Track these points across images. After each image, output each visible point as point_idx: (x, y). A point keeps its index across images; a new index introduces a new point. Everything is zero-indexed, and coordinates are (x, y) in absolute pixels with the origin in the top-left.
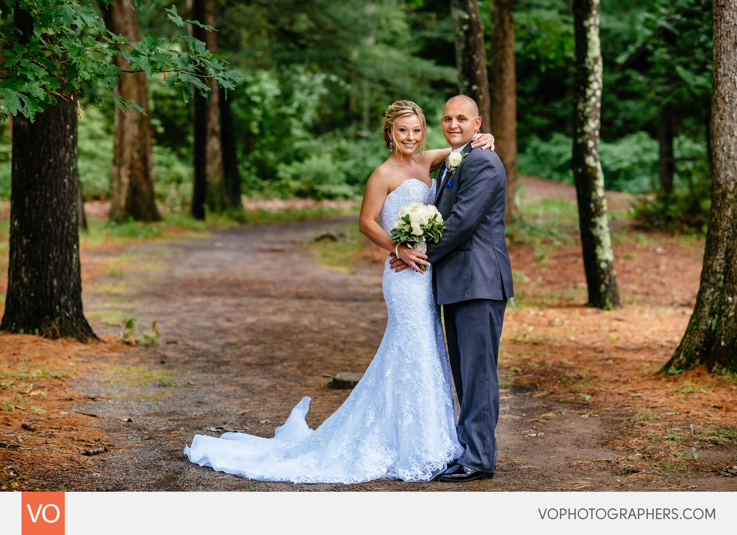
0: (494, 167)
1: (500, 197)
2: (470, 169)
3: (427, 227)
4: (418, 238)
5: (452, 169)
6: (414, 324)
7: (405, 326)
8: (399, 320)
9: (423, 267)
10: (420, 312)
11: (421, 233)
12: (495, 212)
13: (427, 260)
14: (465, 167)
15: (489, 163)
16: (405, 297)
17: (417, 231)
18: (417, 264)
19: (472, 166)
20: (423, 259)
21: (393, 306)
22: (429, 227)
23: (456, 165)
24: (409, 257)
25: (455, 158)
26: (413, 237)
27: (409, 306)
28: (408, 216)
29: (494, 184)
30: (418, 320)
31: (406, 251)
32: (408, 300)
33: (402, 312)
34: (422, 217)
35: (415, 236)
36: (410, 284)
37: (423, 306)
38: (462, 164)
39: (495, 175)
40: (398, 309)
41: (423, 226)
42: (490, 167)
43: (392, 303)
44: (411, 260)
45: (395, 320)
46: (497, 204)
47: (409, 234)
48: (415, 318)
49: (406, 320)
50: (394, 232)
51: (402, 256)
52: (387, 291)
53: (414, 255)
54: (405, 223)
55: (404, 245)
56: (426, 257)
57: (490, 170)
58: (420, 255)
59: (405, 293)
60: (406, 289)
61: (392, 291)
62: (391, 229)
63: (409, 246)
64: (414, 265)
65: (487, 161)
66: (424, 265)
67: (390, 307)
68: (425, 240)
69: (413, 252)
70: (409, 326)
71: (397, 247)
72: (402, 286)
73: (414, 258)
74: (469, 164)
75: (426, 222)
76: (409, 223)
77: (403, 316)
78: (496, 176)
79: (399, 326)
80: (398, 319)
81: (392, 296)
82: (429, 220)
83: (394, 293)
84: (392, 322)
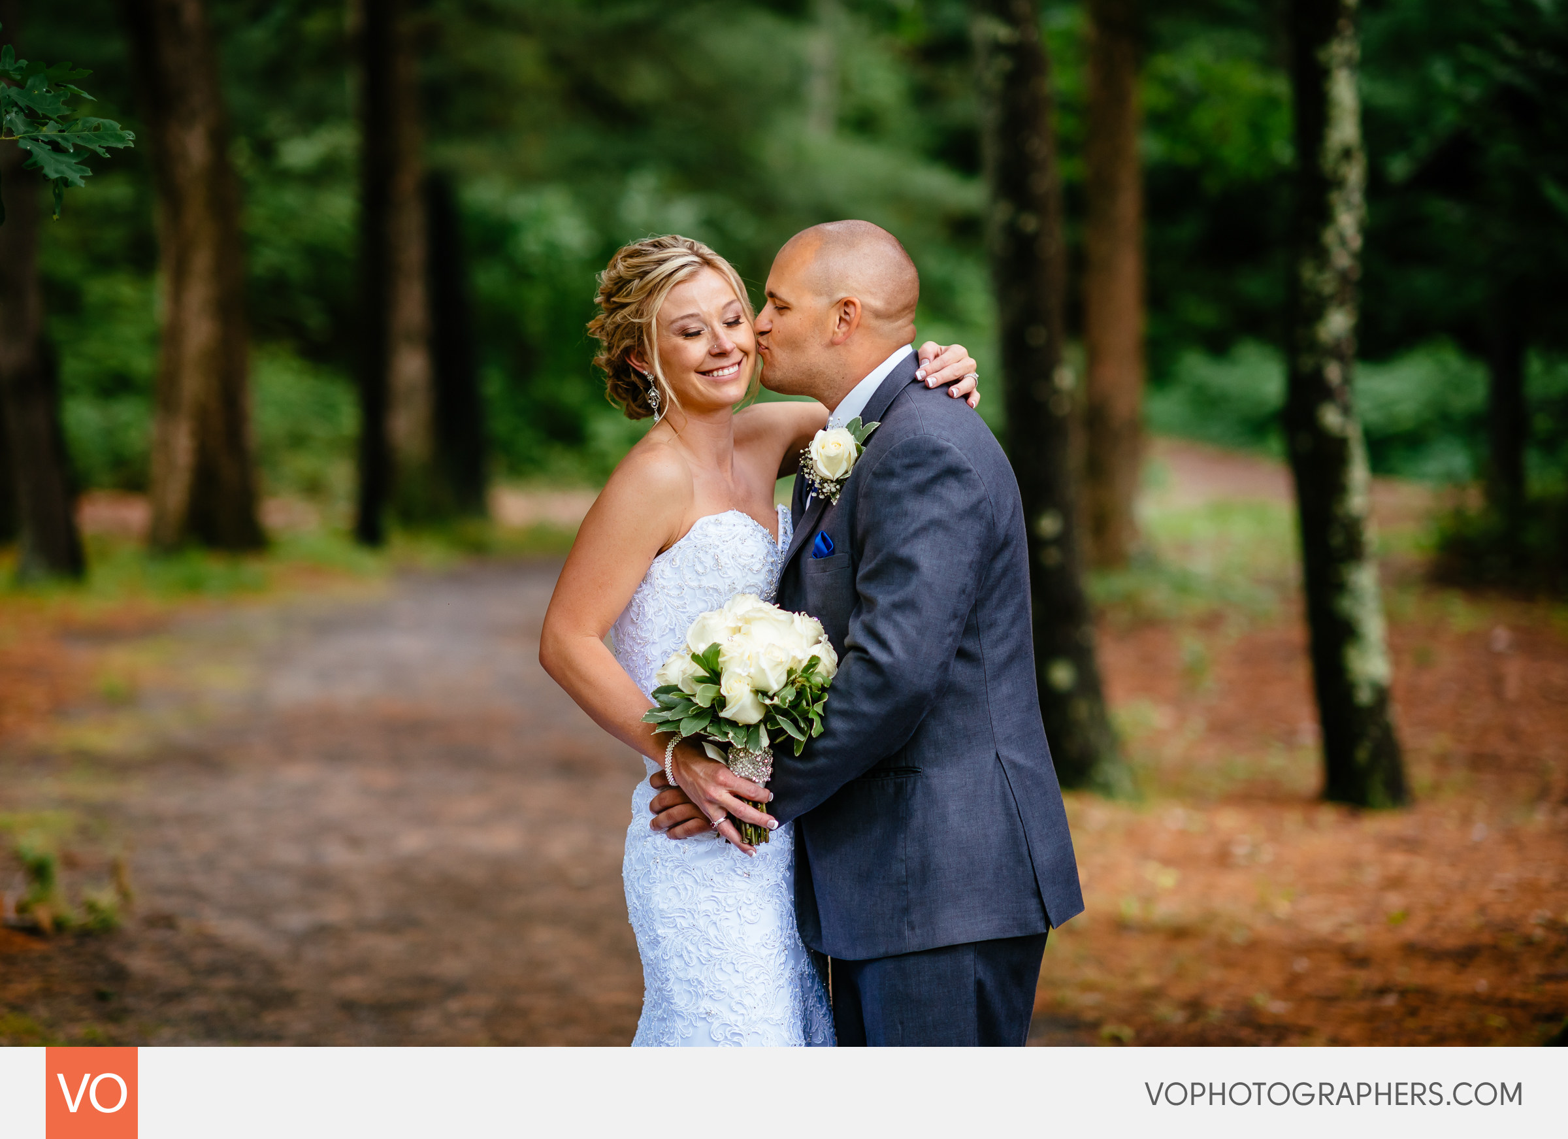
0: (969, 471)
1: (1005, 571)
2: (881, 485)
3: (776, 701)
4: (742, 733)
5: (829, 488)
6: (733, 1018)
7: (700, 1024)
8: (681, 1001)
9: (750, 830)
10: (752, 974)
11: (754, 716)
12: (992, 625)
13: (771, 809)
14: (867, 479)
15: (949, 459)
16: (702, 922)
17: (742, 708)
18: (731, 817)
19: (890, 474)
20: (755, 804)
21: (659, 952)
22: (783, 700)
23: (838, 475)
24: (705, 792)
25: (832, 451)
26: (727, 729)
27: (715, 952)
28: (715, 651)
29: (972, 531)
30: (748, 1001)
31: (699, 768)
32: (712, 932)
33: (692, 973)
34: (765, 665)
35: (733, 724)
36: (717, 878)
37: (764, 952)
38: (859, 467)
39: (974, 497)
40: (677, 962)
41: (764, 694)
42: (954, 472)
43: (655, 942)
44: (712, 801)
45: (668, 1000)
46: (996, 595)
47: (714, 711)
48: (736, 995)
49: (705, 1004)
50: (663, 697)
51: (686, 782)
52: (639, 897)
53: (725, 785)
54: (701, 672)
55: (694, 746)
56: (767, 796)
57: (952, 483)
58: (746, 788)
59: (702, 907)
60: (705, 893)
61: (656, 899)
62: (656, 683)
63: (711, 753)
64: (720, 819)
65: (938, 452)
66: (756, 827)
67: (651, 955)
68: (765, 742)
69: (723, 776)
70: (716, 1024)
71: (670, 747)
72: (689, 882)
73: (724, 796)
74: (876, 466)
75: (775, 681)
76: (714, 677)
77: (694, 987)
78: (980, 502)
79: (679, 1024)
80: (676, 1000)
81: (657, 916)
82: (790, 672)
83: (661, 906)
84: (657, 1005)
